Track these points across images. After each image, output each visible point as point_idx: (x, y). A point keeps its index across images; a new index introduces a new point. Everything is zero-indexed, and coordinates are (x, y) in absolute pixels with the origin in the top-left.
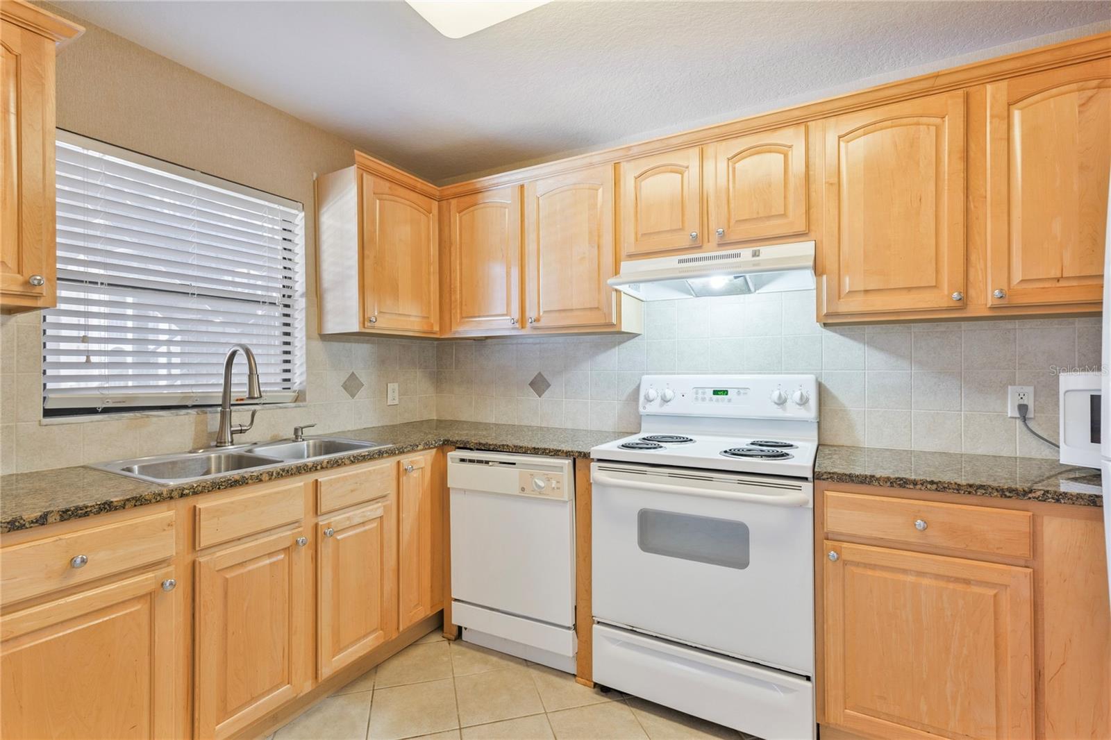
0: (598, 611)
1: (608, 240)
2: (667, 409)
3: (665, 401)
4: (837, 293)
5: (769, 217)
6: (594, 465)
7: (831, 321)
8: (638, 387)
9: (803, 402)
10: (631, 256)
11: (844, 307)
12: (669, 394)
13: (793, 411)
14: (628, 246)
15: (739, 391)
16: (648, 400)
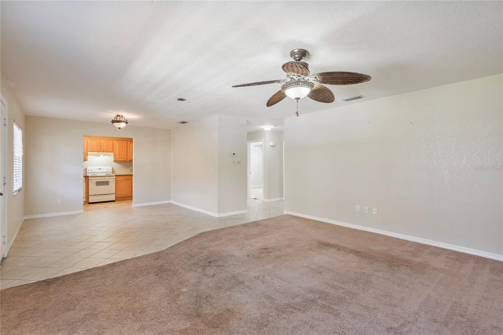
0: (90, 194)
1: (86, 149)
2: (92, 171)
3: (91, 170)
4: (116, 158)
5: (109, 150)
6: (89, 177)
7: (115, 161)
8: (86, 168)
9: (111, 170)
10: (89, 151)
11: (116, 160)
12: (92, 169)
13: (109, 171)
14: (89, 150)
15: (103, 169)
16: (89, 170)
